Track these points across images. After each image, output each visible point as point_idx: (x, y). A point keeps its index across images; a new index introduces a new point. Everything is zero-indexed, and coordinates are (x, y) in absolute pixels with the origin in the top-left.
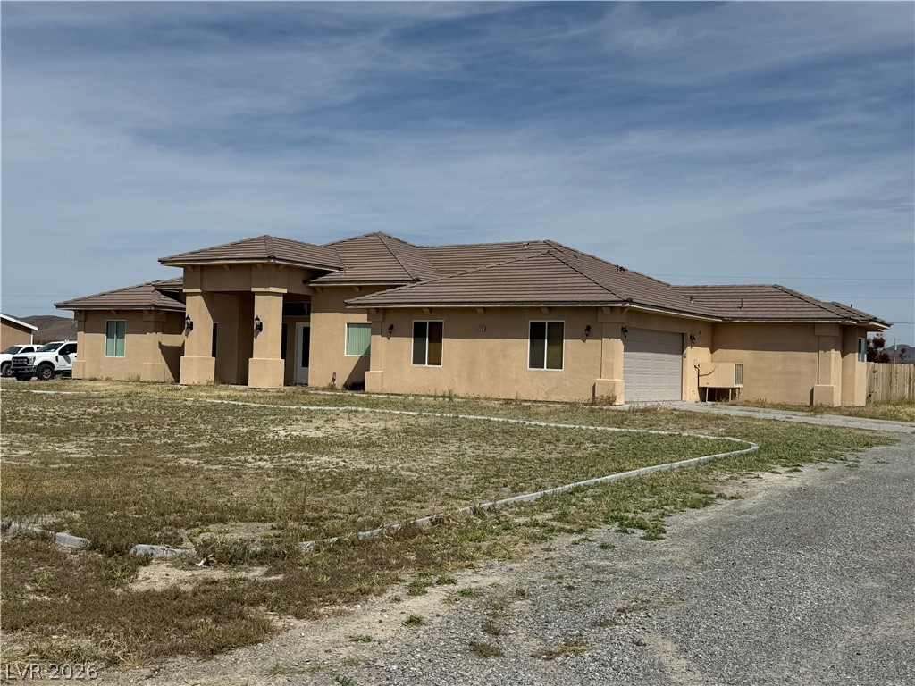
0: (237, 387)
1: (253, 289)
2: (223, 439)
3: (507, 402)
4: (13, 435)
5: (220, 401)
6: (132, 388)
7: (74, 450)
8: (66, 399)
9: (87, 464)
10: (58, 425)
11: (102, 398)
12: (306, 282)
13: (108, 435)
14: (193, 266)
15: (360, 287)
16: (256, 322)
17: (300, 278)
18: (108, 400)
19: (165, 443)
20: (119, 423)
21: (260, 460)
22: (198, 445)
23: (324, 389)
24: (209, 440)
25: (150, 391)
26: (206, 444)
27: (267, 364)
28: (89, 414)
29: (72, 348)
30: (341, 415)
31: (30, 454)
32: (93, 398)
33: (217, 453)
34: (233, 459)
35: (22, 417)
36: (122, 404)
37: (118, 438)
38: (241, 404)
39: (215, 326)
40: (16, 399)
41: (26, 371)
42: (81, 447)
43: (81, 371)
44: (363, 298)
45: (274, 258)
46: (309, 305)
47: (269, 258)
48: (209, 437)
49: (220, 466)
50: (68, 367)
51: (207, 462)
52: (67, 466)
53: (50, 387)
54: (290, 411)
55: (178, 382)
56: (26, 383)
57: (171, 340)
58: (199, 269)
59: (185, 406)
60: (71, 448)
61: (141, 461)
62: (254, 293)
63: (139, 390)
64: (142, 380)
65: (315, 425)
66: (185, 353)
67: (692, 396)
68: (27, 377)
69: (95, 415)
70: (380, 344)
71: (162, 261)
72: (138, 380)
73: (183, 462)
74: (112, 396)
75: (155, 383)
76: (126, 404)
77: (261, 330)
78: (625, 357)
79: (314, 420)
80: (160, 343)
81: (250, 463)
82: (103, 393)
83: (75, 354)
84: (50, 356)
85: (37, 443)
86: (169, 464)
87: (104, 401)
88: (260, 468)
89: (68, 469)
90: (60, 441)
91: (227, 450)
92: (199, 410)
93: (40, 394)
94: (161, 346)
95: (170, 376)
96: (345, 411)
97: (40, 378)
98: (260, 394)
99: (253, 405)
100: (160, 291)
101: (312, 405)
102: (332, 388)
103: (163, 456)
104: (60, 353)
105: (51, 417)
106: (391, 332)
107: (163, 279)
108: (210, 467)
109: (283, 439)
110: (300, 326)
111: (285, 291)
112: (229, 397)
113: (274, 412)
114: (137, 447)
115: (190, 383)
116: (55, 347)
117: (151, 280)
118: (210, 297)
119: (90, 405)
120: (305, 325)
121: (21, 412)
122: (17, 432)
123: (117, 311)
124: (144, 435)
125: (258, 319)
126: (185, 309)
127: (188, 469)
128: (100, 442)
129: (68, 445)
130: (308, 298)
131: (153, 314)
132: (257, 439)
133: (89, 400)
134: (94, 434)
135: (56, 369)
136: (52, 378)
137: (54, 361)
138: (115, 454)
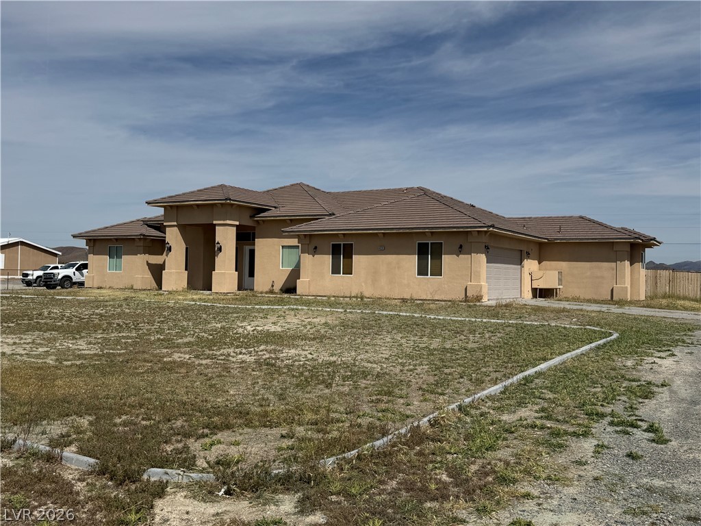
0: (205, 292)
1: (215, 222)
2: (203, 334)
3: (404, 300)
4: (37, 333)
5: (194, 303)
6: (128, 294)
7: (85, 347)
8: (80, 302)
9: (96, 360)
10: (73, 324)
11: (107, 301)
12: (252, 217)
13: (112, 332)
14: (171, 206)
15: (291, 220)
16: (218, 246)
17: (247, 214)
18: (111, 303)
19: (159, 339)
20: (120, 321)
21: (241, 353)
22: (186, 340)
23: (266, 293)
24: (194, 335)
25: (142, 296)
26: (192, 340)
27: (225, 275)
28: (97, 314)
29: (85, 266)
30: (287, 313)
31: (47, 351)
32: (100, 301)
33: (203, 347)
34: (218, 353)
35: (46, 317)
36: (121, 306)
37: (120, 335)
38: (209, 304)
39: (187, 248)
40: (43, 303)
41: (53, 283)
42: (90, 343)
43: (91, 283)
44: (295, 227)
45: (230, 199)
46: (254, 234)
47: (226, 199)
48: (192, 332)
49: (209, 361)
50: (82, 279)
51: (197, 357)
52: (78, 363)
53: (69, 294)
54: (248, 310)
55: (161, 289)
56: (52, 291)
57: (156, 259)
58: (175, 208)
59: (169, 307)
60: (82, 346)
61: (141, 356)
62: (215, 225)
63: (133, 295)
64: (134, 288)
65: (271, 321)
66: (166, 268)
67: (528, 295)
68: (54, 287)
69: (101, 315)
70: (307, 259)
71: (148, 203)
72: (132, 288)
73: (176, 356)
74: (114, 300)
75: (144, 290)
76: (124, 306)
77: (221, 251)
78: (487, 267)
79: (268, 317)
80: (147, 262)
81: (233, 357)
82: (107, 298)
83: (87, 270)
84: (70, 272)
85: (55, 340)
86: (165, 359)
87: (107, 303)
88: (243, 362)
89: (79, 367)
90: (74, 338)
91: (211, 344)
92: (179, 310)
93: (61, 299)
94: (148, 264)
95: (155, 285)
96: (289, 309)
97: (63, 287)
98: (222, 297)
99: (218, 305)
100: (147, 225)
101: (264, 305)
102: (271, 292)
103: (158, 351)
104: (76, 270)
105: (68, 317)
106: (315, 251)
107: (148, 217)
108: (201, 362)
109: (251, 333)
110: (247, 248)
111: (237, 223)
112: (200, 299)
113: (236, 311)
114: (137, 343)
115: (171, 289)
116: (73, 266)
117: (141, 217)
118: (183, 228)
119: (98, 307)
120: (251, 247)
121: (46, 313)
122: (40, 330)
123: (116, 239)
124: (141, 332)
125: (218, 243)
126: (165, 237)
127: (182, 364)
128: (106, 339)
129: (80, 342)
130: (254, 228)
131: (142, 241)
132: (231, 333)
133: (97, 303)
134: (100, 332)
135: (74, 281)
136: (71, 287)
137: (72, 275)
138: (118, 349)
